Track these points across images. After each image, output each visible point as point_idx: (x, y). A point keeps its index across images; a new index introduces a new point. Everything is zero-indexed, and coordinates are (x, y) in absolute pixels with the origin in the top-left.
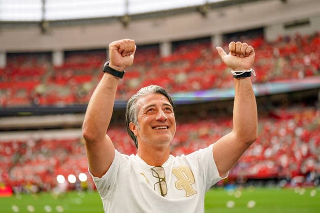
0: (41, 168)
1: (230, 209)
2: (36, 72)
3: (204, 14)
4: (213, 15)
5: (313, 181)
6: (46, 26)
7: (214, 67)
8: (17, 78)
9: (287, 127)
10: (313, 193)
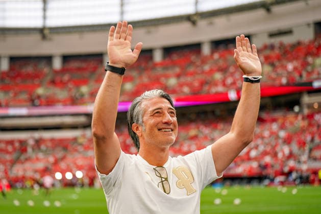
0: (40, 165)
1: (217, 205)
2: (37, 76)
3: (194, 23)
4: (202, 23)
5: (295, 180)
6: (46, 32)
7: (203, 72)
8: (19, 80)
9: (271, 129)
10: (295, 191)
